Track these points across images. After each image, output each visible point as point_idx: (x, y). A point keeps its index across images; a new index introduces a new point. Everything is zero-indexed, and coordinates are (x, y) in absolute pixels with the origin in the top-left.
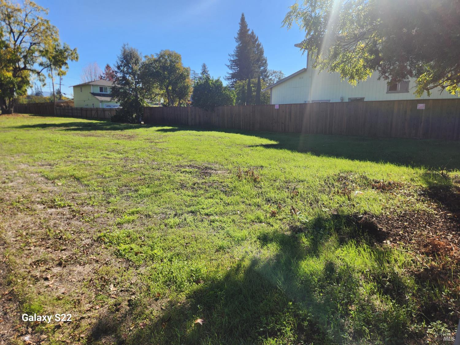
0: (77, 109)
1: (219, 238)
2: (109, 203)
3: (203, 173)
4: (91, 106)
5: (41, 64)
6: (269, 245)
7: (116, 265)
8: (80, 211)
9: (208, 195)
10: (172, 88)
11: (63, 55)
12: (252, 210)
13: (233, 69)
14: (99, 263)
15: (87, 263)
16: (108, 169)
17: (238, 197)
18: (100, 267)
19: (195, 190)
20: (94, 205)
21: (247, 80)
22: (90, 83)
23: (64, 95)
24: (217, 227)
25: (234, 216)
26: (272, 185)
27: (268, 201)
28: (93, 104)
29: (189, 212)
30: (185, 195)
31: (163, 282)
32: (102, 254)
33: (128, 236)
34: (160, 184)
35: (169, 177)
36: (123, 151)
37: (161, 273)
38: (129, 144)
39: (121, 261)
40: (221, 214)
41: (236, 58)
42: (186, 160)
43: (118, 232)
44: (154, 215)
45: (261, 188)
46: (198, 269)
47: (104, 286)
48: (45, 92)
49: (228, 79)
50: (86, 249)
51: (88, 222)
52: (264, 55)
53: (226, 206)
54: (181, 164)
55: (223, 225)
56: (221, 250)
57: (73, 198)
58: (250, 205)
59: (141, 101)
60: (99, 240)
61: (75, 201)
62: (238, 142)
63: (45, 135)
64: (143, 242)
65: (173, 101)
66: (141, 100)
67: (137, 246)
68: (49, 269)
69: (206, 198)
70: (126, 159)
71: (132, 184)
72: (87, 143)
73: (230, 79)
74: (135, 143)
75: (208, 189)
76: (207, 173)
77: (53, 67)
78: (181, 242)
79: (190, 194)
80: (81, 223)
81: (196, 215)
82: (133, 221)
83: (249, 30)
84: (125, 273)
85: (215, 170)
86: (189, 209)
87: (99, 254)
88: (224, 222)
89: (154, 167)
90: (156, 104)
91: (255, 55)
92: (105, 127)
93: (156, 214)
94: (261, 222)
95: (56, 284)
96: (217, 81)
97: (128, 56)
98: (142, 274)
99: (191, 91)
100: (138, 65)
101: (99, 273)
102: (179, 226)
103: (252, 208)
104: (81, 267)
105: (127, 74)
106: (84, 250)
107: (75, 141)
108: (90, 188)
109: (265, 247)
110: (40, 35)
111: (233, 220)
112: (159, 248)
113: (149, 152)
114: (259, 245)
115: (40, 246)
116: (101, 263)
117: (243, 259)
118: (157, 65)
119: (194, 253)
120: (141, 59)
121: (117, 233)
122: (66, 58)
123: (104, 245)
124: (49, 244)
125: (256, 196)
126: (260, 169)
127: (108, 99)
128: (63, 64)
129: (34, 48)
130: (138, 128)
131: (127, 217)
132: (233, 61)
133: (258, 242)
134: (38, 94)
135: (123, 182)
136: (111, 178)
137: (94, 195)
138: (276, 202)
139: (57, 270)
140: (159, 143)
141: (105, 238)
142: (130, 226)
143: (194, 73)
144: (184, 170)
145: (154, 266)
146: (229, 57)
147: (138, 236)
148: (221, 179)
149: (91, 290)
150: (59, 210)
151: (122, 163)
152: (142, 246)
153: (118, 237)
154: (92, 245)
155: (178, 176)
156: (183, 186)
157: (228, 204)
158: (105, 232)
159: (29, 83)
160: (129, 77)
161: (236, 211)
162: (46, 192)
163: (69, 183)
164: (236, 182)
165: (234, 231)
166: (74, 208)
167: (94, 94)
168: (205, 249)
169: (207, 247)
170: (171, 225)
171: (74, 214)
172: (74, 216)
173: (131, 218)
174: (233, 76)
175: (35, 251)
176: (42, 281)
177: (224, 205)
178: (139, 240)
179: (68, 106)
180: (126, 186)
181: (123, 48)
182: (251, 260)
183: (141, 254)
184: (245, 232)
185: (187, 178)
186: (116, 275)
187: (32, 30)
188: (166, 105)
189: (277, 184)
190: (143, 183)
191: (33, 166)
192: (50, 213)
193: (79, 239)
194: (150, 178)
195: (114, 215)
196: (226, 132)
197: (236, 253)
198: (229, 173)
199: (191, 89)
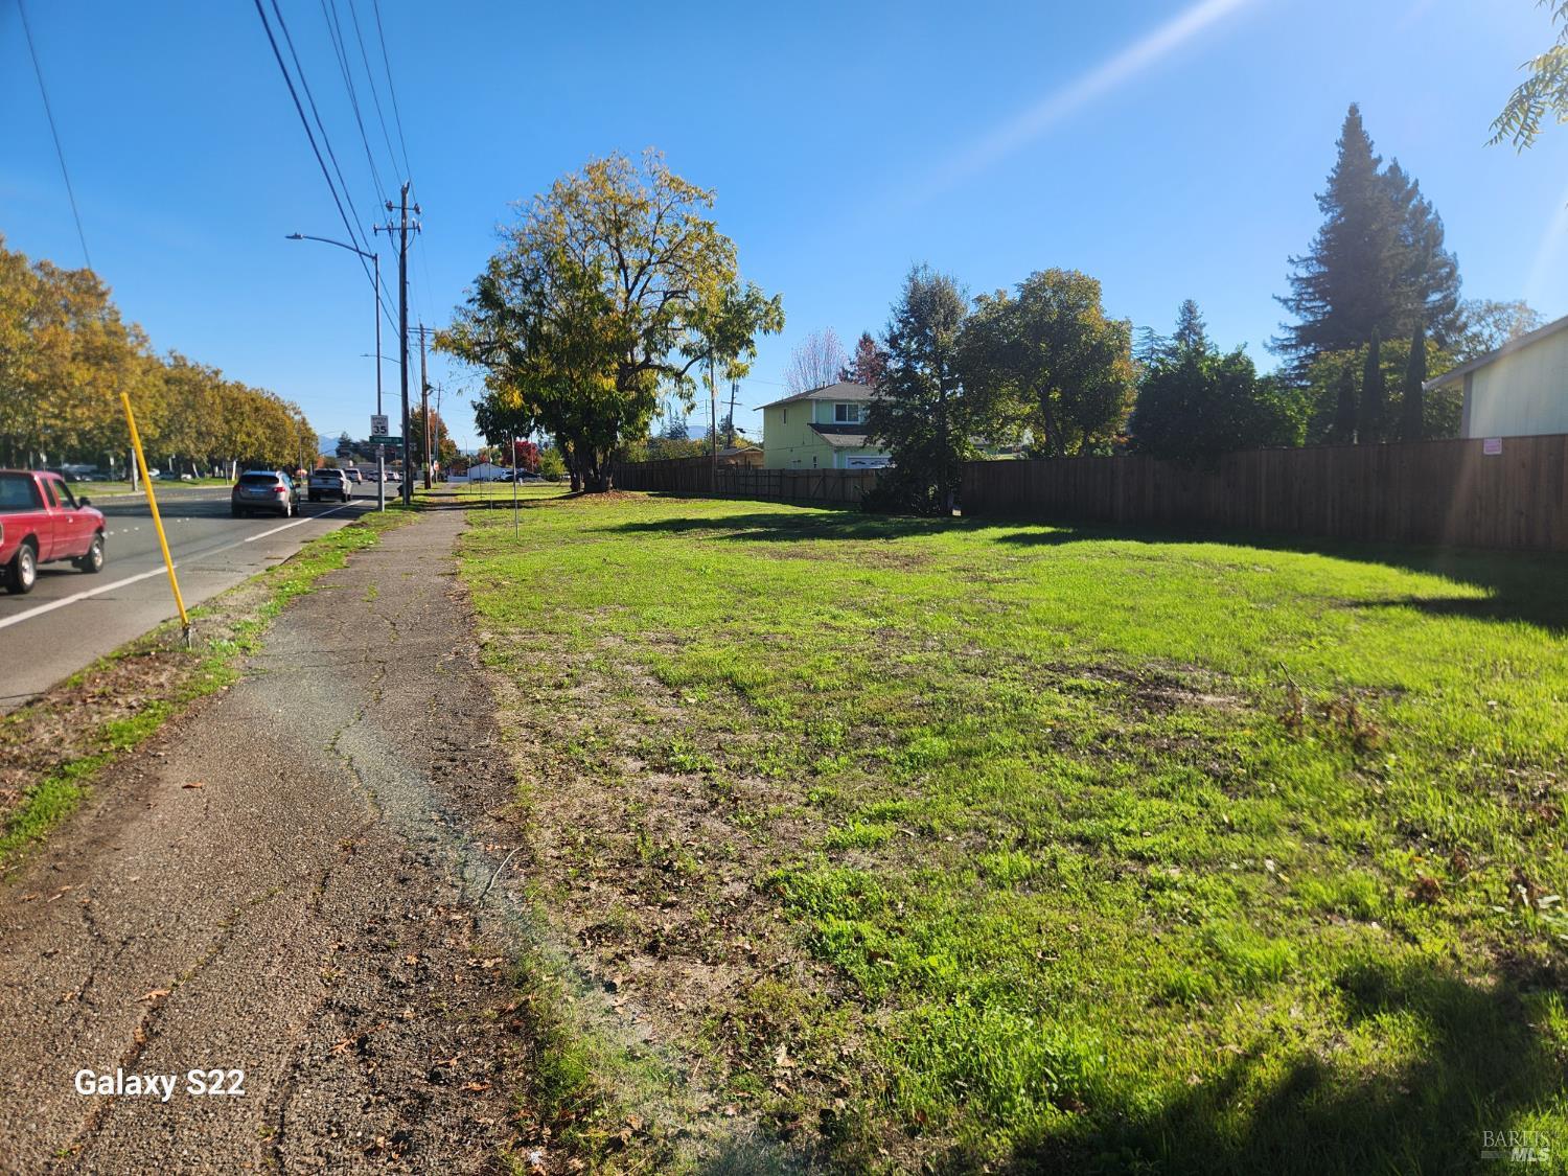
0: (769, 474)
1: (1171, 954)
2: (815, 772)
3: (1142, 696)
4: (807, 464)
5: (686, 351)
6: (1384, 1019)
7: (807, 984)
8: (731, 790)
9: (1151, 782)
10: (1061, 393)
11: (744, 319)
12: (1330, 864)
13: (1307, 309)
14: (756, 967)
15: (724, 960)
16: (828, 664)
17: (1275, 805)
18: (757, 979)
19: (1103, 758)
20: (773, 777)
21: (1366, 345)
22: (811, 396)
23: (741, 435)
24: (1172, 910)
25: (1249, 876)
26: (1436, 771)
27: (1409, 834)
28: (815, 459)
29: (1072, 840)
30: (1064, 774)
31: (944, 1074)
32: (771, 937)
33: (855, 893)
34: (983, 725)
35: (1017, 703)
36: (881, 607)
37: (941, 1042)
38: (900, 585)
39: (821, 971)
40: (1195, 862)
41: (1316, 269)
42: (1088, 648)
43: (827, 875)
44: (947, 831)
45: (1382, 779)
46: (1071, 1057)
47: (761, 1044)
48: (693, 427)
49: (1284, 348)
50: (729, 914)
51: (749, 827)
52: (1444, 246)
53: (1222, 834)
54: (1066, 662)
55: (1200, 906)
56: (1173, 1004)
57: (719, 748)
58: (1323, 840)
59: (957, 444)
60: (770, 889)
61: (724, 757)
62: (1307, 585)
63: (677, 554)
64: (898, 919)
65: (1062, 440)
66: (958, 438)
67: (878, 931)
68: (622, 958)
69: (1143, 794)
70: (887, 633)
71: (891, 718)
72: (782, 580)
73: (1292, 346)
74: (921, 583)
75: (1155, 759)
76: (1157, 699)
77: (716, 355)
78: (1027, 946)
79: (1085, 771)
80: (729, 828)
81: (1095, 854)
82: (878, 843)
83: (1379, 160)
84: (826, 1018)
85: (1193, 691)
86: (1073, 828)
87: (761, 937)
88: (1205, 896)
89: (969, 665)
90: (1003, 451)
91: (1401, 250)
92: (840, 528)
93: (955, 828)
94: (1364, 917)
95: (632, 1007)
96: (1235, 358)
97: (926, 302)
98: (877, 1030)
99: (1130, 401)
100: (953, 327)
101: (750, 998)
102: (1029, 882)
103: (1332, 855)
104: (706, 968)
105: (918, 359)
106: (722, 915)
107: (749, 571)
108: (770, 720)
109: (1365, 1025)
110: (688, 267)
111: (1243, 895)
112: (946, 951)
113: (961, 611)
114: (1338, 1009)
115: (613, 882)
116: (764, 967)
117: (1255, 1053)
118: (1016, 322)
119: (1066, 994)
120: (964, 309)
121: (824, 875)
122: (751, 327)
123: (780, 909)
124: (637, 881)
125: (1355, 805)
126: (1390, 700)
127: (857, 440)
128: (740, 347)
129: (672, 306)
130: (939, 531)
131: (860, 829)
132: (1308, 281)
133: (1335, 999)
134: (677, 433)
135: (866, 710)
136: (833, 694)
137: (776, 744)
138: (1446, 841)
139: (641, 964)
140: (1000, 581)
141: (787, 885)
142: (867, 859)
143: (1151, 337)
144: (1072, 682)
145: (921, 1011)
146: (1291, 270)
147: (884, 897)
148: (1210, 729)
149: (721, 1050)
150: (681, 780)
151: (873, 645)
152: (893, 934)
153: (827, 891)
154: (748, 902)
155: (1050, 703)
156: (1061, 740)
157: (1231, 827)
158: (790, 866)
159: (655, 406)
160: (923, 369)
161: (1256, 859)
162: (653, 722)
163: (716, 701)
164: (1275, 744)
165: (1240, 937)
166: (718, 779)
167: (820, 428)
168: (1111, 986)
169: (1119, 980)
170: (1001, 877)
171: (716, 796)
172: (714, 804)
173: (875, 831)
174: (1305, 335)
175: (598, 896)
176: (600, 991)
177: (1215, 828)
178: (887, 910)
179: (747, 466)
180: (872, 723)
181: (911, 280)
182: (1290, 1062)
183: (887, 962)
184: (1285, 948)
185: (1080, 714)
186: (800, 1018)
187: (671, 256)
188: (1039, 451)
189: (1462, 767)
190: (926, 717)
191: (636, 642)
192: (653, 786)
193: (713, 878)
194: (951, 701)
195: (825, 815)
196: (1259, 546)
197: (1231, 1026)
198: (1248, 706)
199: (1132, 395)
